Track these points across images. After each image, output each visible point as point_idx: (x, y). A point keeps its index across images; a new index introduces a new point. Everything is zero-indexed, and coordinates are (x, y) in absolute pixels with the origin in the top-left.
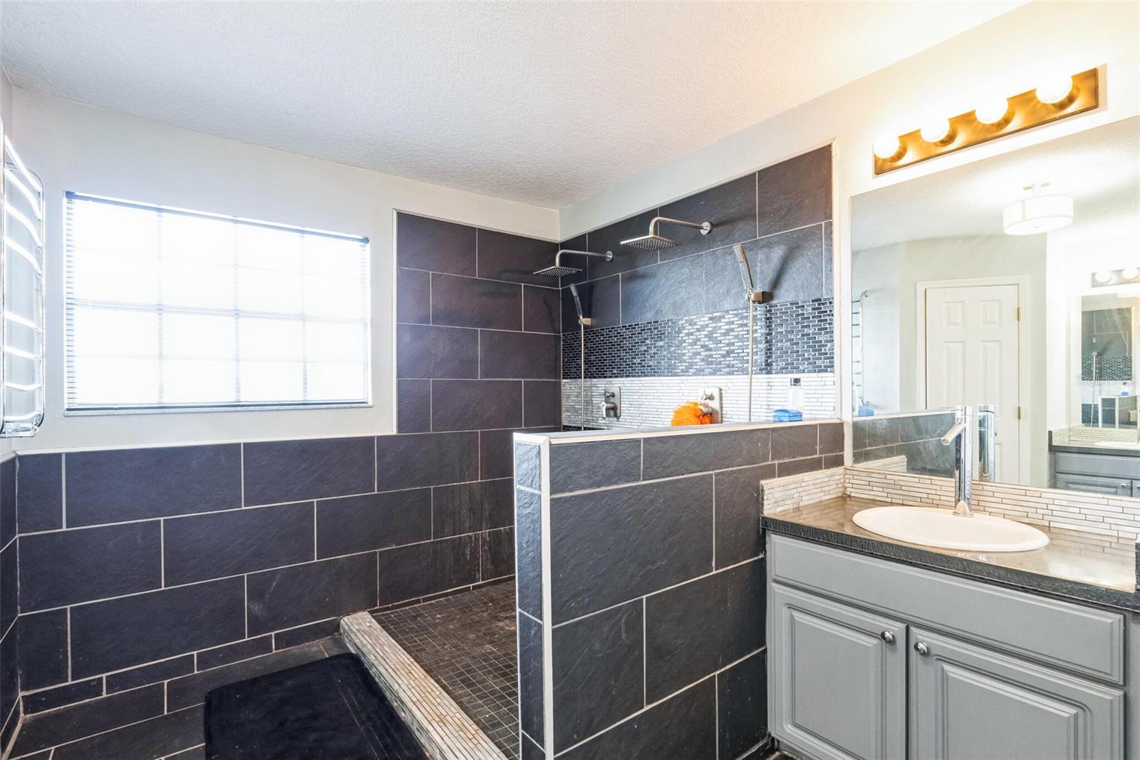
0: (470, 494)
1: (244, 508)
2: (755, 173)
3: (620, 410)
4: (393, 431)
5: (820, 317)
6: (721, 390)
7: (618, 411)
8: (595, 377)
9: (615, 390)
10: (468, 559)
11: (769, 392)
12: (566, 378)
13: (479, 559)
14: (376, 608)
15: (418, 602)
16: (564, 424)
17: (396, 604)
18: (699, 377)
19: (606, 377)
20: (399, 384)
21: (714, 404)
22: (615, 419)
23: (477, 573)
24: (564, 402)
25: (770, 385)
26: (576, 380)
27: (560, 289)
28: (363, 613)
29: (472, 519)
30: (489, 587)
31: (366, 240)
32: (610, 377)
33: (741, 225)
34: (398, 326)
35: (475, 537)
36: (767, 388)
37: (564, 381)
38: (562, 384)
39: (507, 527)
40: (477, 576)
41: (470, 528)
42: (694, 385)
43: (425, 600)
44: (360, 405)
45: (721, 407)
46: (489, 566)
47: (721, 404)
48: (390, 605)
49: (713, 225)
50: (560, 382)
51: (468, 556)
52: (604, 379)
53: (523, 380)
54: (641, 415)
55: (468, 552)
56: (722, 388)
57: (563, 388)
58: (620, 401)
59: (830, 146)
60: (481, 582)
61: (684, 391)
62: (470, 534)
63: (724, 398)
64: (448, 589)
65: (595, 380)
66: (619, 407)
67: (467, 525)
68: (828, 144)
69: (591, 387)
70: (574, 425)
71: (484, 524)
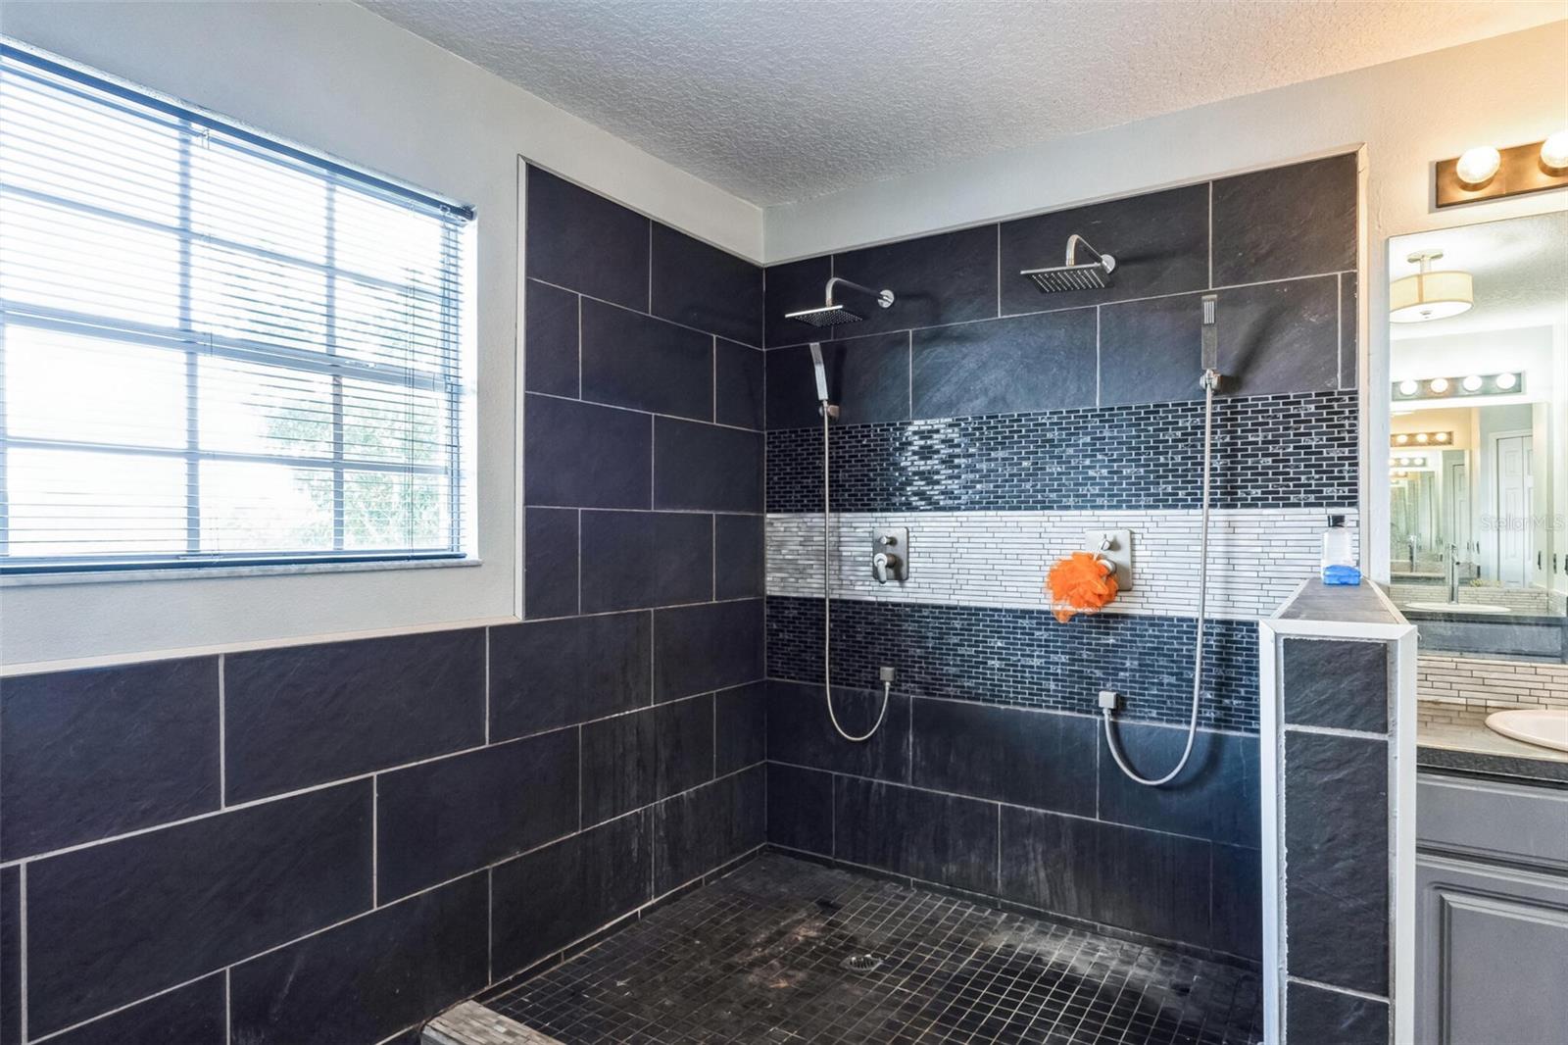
0: (638, 733)
1: (225, 810)
2: (1208, 184)
3: (908, 567)
4: (517, 615)
5: (1332, 420)
6: (1132, 533)
7: (904, 570)
8: (849, 511)
9: (898, 533)
10: (635, 860)
11: (1231, 537)
12: (775, 511)
13: (651, 856)
14: (486, 989)
15: (555, 960)
16: (768, 593)
17: (521, 972)
18: (1084, 512)
19: (875, 510)
20: (530, 517)
21: (1121, 557)
22: (897, 584)
23: (648, 884)
24: (769, 553)
25: (1231, 527)
26: (802, 514)
27: (764, 350)
28: (466, 1004)
29: (641, 778)
30: (667, 907)
31: (466, 212)
32: (882, 510)
33: (1178, 264)
34: (527, 396)
35: (645, 815)
36: (1226, 530)
37: (769, 516)
38: (767, 521)
39: (691, 790)
40: (648, 890)
41: (638, 797)
42: (1077, 524)
43: (569, 953)
44: (450, 560)
45: (1133, 562)
46: (667, 868)
47: (1133, 556)
48: (510, 978)
49: (1119, 262)
50: (763, 518)
51: (635, 854)
52: (869, 514)
53: (714, 513)
54: (956, 576)
55: (635, 846)
56: (1135, 530)
57: (768, 529)
58: (908, 553)
59: (1354, 155)
60: (654, 901)
61: (1051, 535)
62: (638, 810)
63: (1137, 547)
64: (602, 925)
65: (847, 515)
66: (905, 563)
67: (634, 792)
68: (1351, 151)
69: (839, 527)
70: (795, 595)
71: (659, 789)
